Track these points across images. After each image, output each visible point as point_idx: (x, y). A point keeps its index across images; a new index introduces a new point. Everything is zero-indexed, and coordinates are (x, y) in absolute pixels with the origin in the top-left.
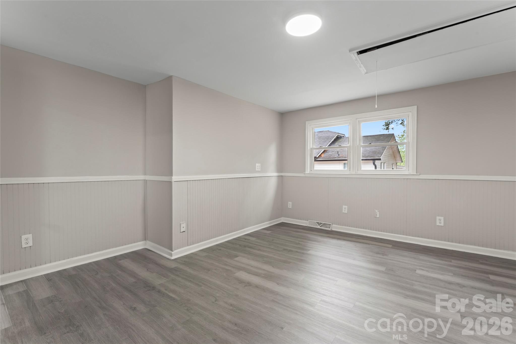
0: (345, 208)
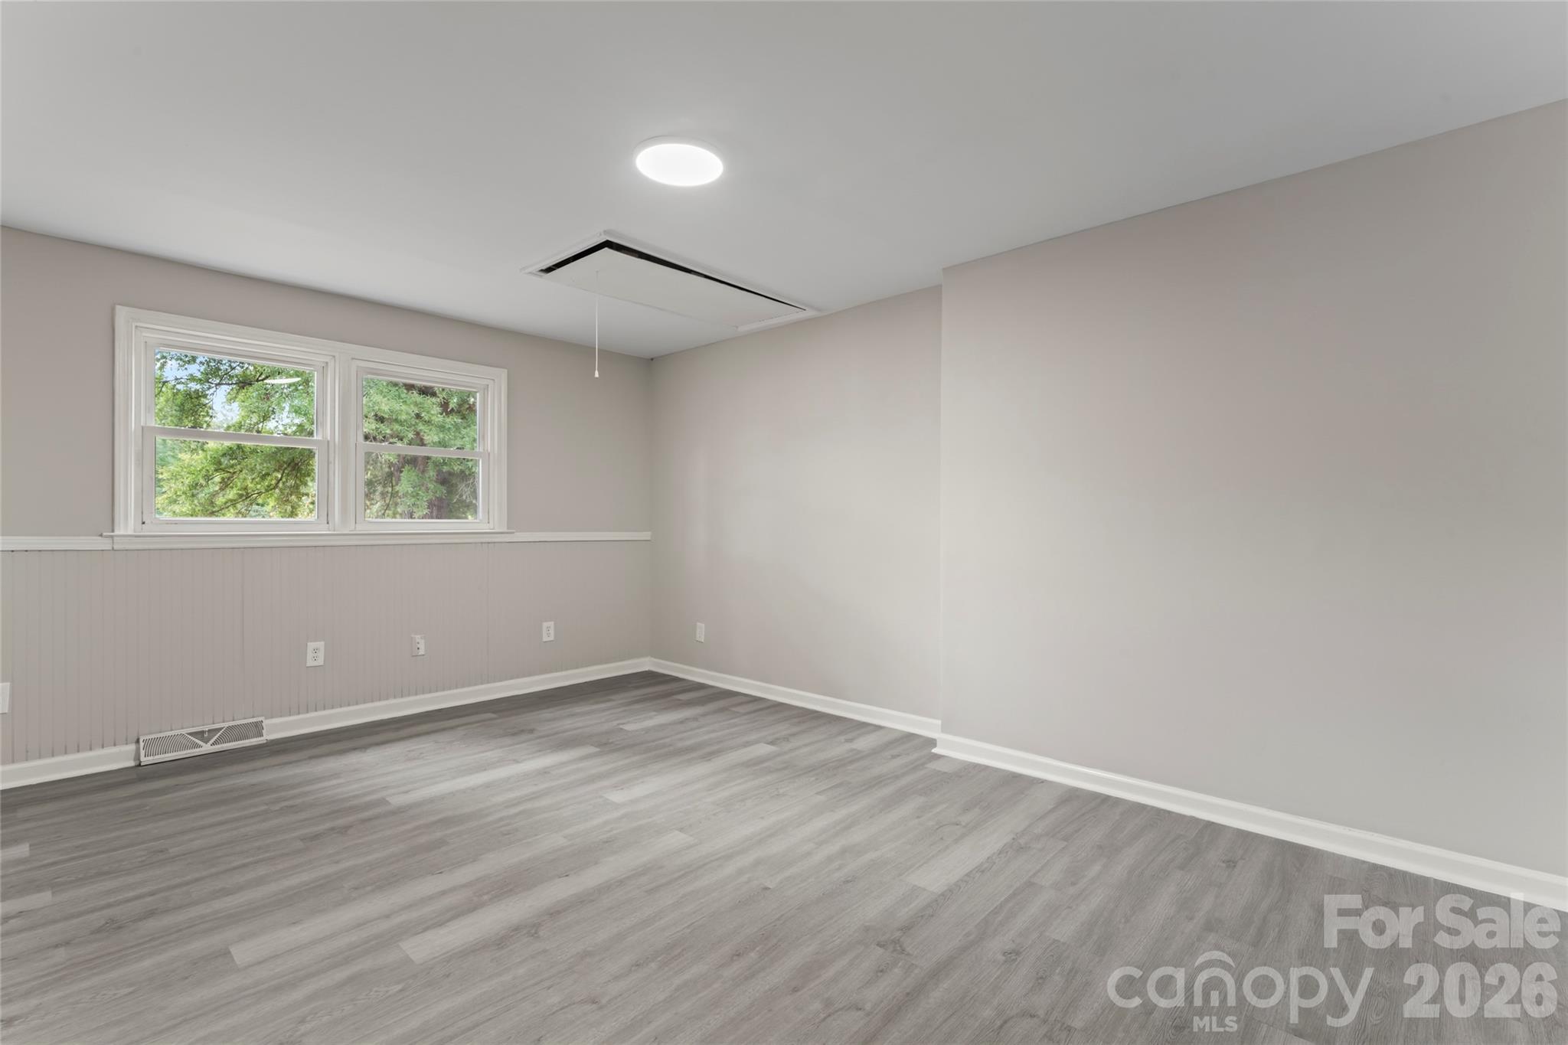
0: (316, 651)
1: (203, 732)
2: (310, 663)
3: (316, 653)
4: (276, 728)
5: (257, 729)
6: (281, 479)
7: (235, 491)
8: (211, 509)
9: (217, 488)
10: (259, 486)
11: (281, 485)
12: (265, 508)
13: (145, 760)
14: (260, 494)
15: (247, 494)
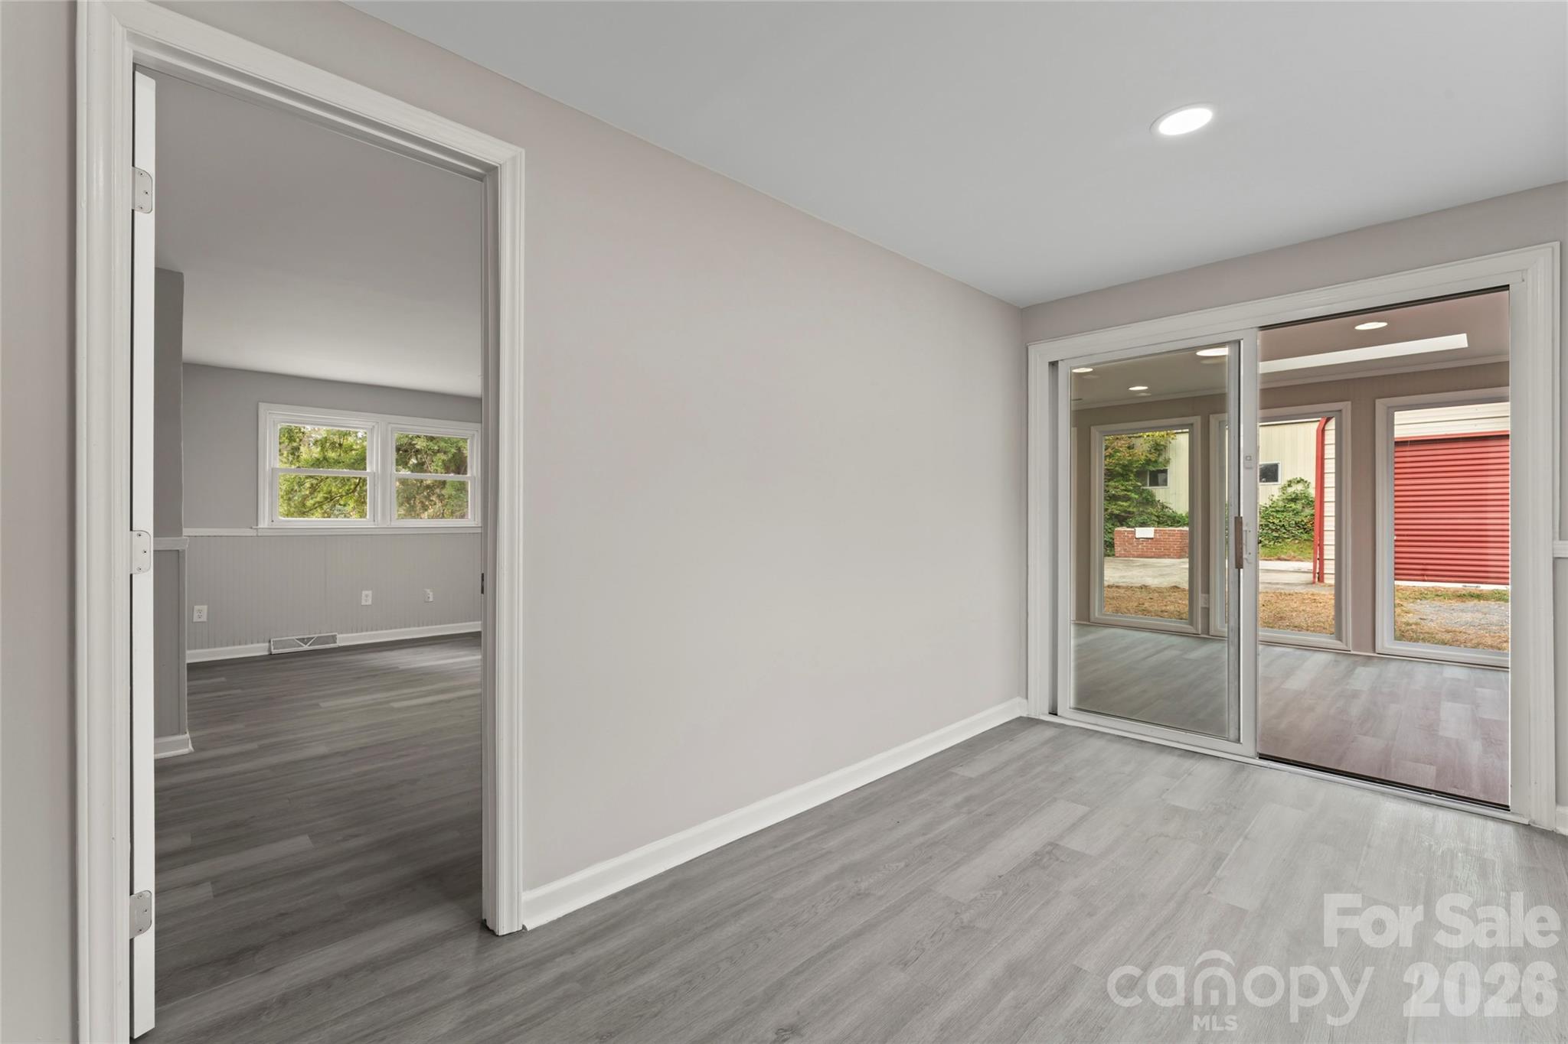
0: (367, 596)
1: (304, 639)
2: (363, 603)
3: (367, 598)
4: (344, 640)
5: (334, 639)
6: (358, 484)
7: (321, 495)
8: (303, 511)
9: (307, 493)
10: (340, 491)
11: (358, 489)
12: (346, 508)
13: (274, 651)
14: (341, 496)
15: (331, 496)
